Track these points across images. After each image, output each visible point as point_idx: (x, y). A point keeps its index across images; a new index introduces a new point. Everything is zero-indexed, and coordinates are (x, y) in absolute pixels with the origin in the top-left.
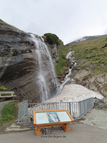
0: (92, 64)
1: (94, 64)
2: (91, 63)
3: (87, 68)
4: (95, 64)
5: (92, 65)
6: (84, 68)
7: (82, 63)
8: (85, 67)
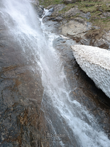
0: (84, 12)
1: (87, 12)
2: (82, 11)
3: (77, 18)
4: (90, 13)
5: (85, 14)
6: (72, 18)
7: (61, 9)
8: (73, 16)
